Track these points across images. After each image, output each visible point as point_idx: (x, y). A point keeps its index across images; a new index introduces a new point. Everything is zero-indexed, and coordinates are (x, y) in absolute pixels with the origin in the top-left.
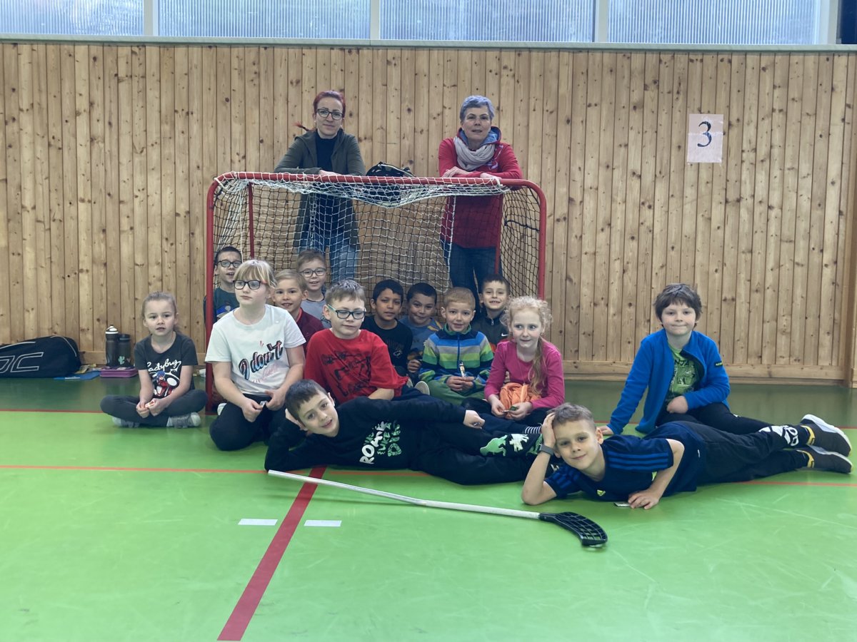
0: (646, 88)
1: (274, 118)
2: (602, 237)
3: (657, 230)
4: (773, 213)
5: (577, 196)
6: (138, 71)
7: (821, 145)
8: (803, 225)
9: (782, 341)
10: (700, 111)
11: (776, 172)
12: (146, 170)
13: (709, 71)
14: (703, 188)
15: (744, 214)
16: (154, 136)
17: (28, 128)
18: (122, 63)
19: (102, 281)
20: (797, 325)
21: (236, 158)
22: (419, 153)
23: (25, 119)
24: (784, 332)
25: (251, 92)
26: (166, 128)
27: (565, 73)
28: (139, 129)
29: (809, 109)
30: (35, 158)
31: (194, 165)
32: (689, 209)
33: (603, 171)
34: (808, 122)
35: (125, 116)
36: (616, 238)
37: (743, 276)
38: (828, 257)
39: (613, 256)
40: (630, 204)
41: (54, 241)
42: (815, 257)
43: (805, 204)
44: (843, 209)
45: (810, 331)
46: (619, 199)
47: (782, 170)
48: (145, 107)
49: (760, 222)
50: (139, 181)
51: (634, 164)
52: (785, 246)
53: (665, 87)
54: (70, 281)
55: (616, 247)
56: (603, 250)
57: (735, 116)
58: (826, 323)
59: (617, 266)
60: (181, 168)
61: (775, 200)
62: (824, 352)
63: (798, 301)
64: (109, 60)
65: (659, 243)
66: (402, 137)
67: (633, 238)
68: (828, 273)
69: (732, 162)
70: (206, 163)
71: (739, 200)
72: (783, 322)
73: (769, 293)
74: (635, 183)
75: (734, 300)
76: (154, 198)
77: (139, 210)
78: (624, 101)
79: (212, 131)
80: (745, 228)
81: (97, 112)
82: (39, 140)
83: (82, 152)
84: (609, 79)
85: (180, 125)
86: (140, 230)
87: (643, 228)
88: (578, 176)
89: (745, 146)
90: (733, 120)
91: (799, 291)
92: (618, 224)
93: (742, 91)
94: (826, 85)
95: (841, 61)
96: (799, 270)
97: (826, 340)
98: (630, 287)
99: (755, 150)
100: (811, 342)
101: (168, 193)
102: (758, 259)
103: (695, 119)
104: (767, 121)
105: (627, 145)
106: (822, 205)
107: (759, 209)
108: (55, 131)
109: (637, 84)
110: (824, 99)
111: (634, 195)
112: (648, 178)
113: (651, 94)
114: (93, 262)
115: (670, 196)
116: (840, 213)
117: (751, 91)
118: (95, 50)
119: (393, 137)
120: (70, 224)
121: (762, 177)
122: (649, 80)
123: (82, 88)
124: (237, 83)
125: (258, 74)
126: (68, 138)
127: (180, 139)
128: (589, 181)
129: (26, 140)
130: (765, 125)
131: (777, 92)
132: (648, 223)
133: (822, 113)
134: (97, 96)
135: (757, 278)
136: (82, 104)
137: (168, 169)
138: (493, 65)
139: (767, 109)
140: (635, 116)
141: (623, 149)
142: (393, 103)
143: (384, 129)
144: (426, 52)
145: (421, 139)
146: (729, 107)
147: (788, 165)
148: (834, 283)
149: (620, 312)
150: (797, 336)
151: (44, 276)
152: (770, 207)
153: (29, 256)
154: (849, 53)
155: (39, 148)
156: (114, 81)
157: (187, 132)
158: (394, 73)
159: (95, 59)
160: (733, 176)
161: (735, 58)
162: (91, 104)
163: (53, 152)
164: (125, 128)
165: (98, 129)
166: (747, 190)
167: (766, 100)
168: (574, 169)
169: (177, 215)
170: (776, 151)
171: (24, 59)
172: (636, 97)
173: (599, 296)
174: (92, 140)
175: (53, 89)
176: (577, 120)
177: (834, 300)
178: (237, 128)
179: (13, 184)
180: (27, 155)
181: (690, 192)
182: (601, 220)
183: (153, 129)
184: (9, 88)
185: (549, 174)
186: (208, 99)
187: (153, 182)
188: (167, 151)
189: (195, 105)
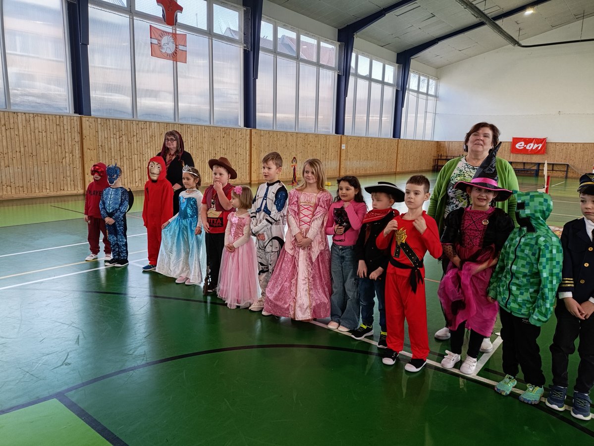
6: (145, 127)
12: (148, 148)
16: (149, 141)
17: (124, 139)
18: (142, 125)
23: (124, 137)
26: (151, 139)
28: (146, 139)
35: (143, 137)
50: (146, 150)
54: (134, 172)
64: (140, 125)
81: (138, 136)
82: (126, 141)
83: (135, 145)
84: (220, 132)
107: (239, 155)
108: (129, 139)
109: (223, 133)
114: (138, 167)
118: (137, 122)
119: (189, 142)
120: (133, 159)
121: (239, 149)
122: (225, 133)
123: (135, 130)
126: (132, 141)
127: (154, 142)
129: (124, 141)
133: (246, 139)
134: (138, 132)
136: (135, 134)
137: (152, 148)
140: (223, 139)
142: (189, 135)
144: (193, 126)
147: (242, 147)
151: (128, 171)
152: (241, 154)
154: (246, 129)
158: (189, 129)
163: (129, 144)
166: (238, 151)
170: (241, 145)
171: (123, 124)
172: (223, 136)
174: (137, 141)
175: (129, 130)
179: (122, 150)
180: (124, 145)
183: (149, 139)
184: (120, 130)
185: (212, 149)
186: (158, 133)
187: (149, 150)
188: (152, 144)
189: (156, 134)
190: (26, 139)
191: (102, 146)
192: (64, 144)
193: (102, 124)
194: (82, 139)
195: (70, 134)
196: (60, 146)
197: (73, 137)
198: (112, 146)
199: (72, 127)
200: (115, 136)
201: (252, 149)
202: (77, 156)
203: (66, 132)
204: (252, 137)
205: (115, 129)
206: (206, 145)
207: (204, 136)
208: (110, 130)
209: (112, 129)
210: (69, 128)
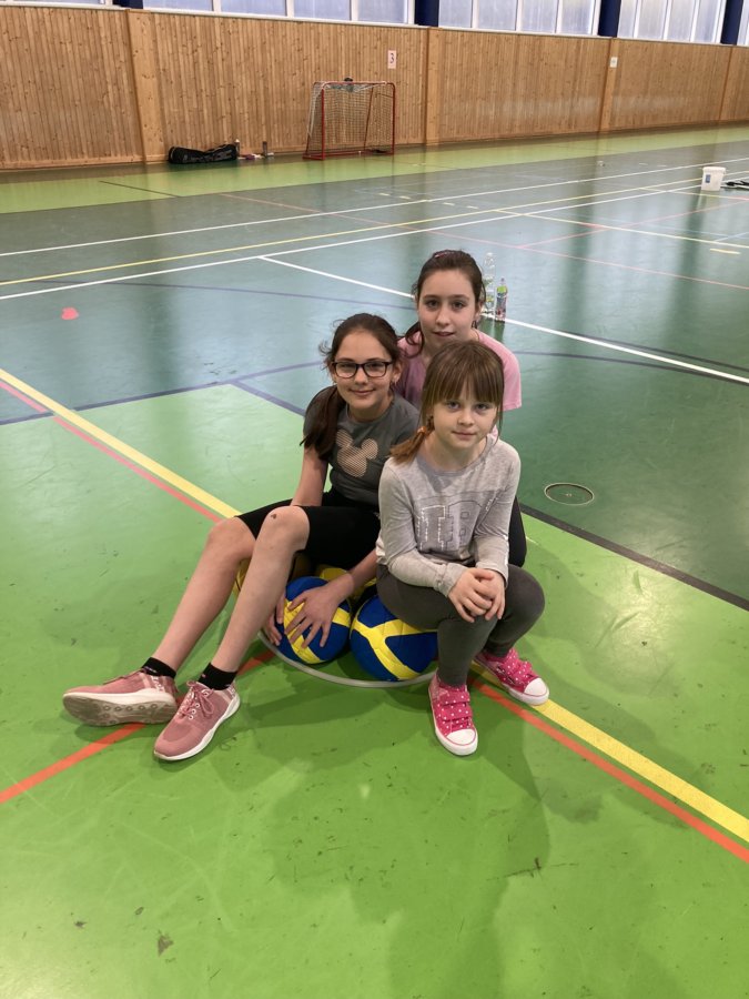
0: (378, 40)
1: (279, 51)
6: (236, 30)
7: (418, 62)
8: (414, 91)
9: (410, 131)
10: (391, 49)
11: (408, 72)
13: (393, 34)
15: (401, 87)
16: (243, 59)
17: (201, 55)
18: (230, 26)
19: (230, 121)
21: (269, 68)
23: (200, 50)
24: (411, 128)
25: (272, 39)
26: (246, 55)
27: (358, 34)
28: (238, 55)
29: (415, 49)
30: (204, 67)
31: (256, 71)
33: (368, 72)
34: (415, 54)
35: (233, 49)
37: (401, 109)
38: (420, 102)
41: (213, 104)
42: (417, 101)
43: (415, 84)
45: (416, 127)
48: (239, 45)
49: (405, 90)
50: (239, 77)
51: (376, 70)
52: (410, 98)
53: (382, 40)
54: (220, 122)
58: (419, 125)
60: (252, 72)
61: (408, 82)
64: (226, 24)
66: (316, 58)
69: (399, 68)
70: (260, 69)
72: (410, 125)
73: (407, 115)
74: (376, 76)
75: (399, 117)
76: (244, 86)
77: (240, 90)
78: (372, 46)
79: (260, 56)
80: (402, 92)
81: (224, 47)
82: (205, 59)
83: (220, 66)
84: (369, 36)
85: (251, 53)
86: (241, 99)
89: (401, 62)
90: (398, 53)
91: (414, 114)
93: (400, 42)
94: (419, 40)
95: (422, 32)
96: (414, 106)
99: (404, 64)
100: (416, 131)
101: (249, 82)
102: (405, 104)
103: (390, 52)
104: (406, 53)
106: (419, 83)
108: (210, 56)
109: (375, 38)
110: (419, 46)
113: (379, 43)
114: (227, 113)
116: (423, 86)
119: (313, 58)
120: (218, 97)
121: (405, 74)
122: (378, 37)
123: (218, 37)
124: (267, 36)
125: (273, 32)
126: (215, 60)
127: (251, 60)
129: (201, 60)
131: (408, 42)
133: (418, 51)
135: (404, 110)
136: (219, 45)
138: (339, 31)
139: (406, 49)
140: (375, 51)
141: (373, 64)
142: (313, 45)
143: (311, 55)
144: (321, 25)
145: (321, 59)
146: (397, 48)
147: (411, 69)
148: (421, 110)
152: (407, 85)
153: (205, 111)
154: (424, 29)
155: (205, 64)
156: (228, 35)
157: (253, 56)
158: (312, 33)
159: (221, 24)
160: (398, 73)
161: (399, 30)
162: (222, 44)
163: (210, 65)
164: (233, 54)
165: (225, 55)
166: (402, 78)
167: (405, 45)
168: (361, 71)
170: (408, 64)
171: (198, 23)
172: (375, 44)
174: (223, 60)
175: (208, 37)
176: (361, 52)
178: (268, 55)
179: (198, 78)
180: (201, 67)
183: (242, 55)
184: (193, 36)
186: (259, 42)
187: (244, 78)
188: (247, 65)
189: (255, 45)
190: (41, 57)
191: (164, 70)
192: (103, 67)
193: (163, 26)
194: (131, 56)
195: (110, 46)
196: (98, 70)
197: (116, 53)
198: (182, 68)
199: (114, 31)
200: (185, 49)
201: (430, 72)
202: (127, 91)
203: (103, 43)
205: (184, 36)
207: (339, 45)
208: (176, 36)
209: (179, 36)
210: (109, 34)
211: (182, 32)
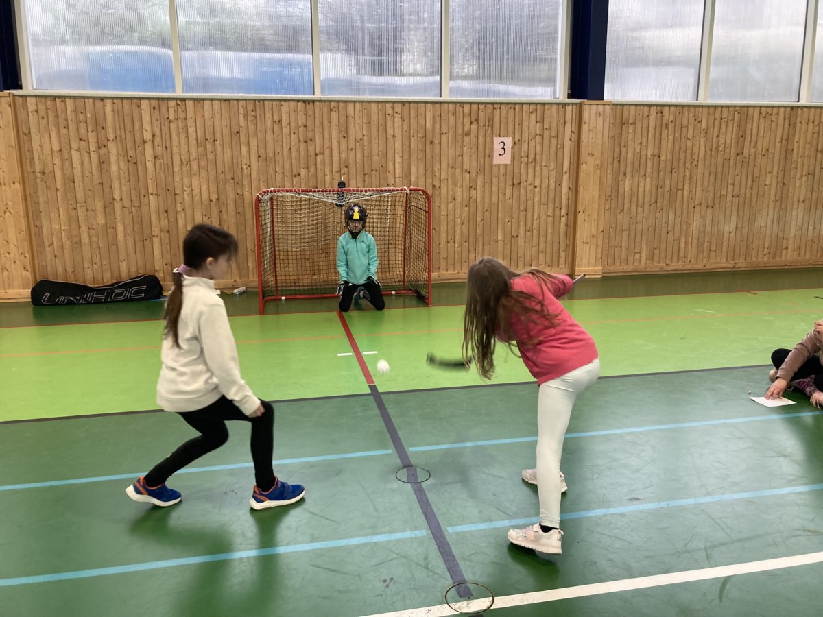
0: (471, 123)
1: (266, 143)
2: (451, 205)
3: (478, 201)
4: (537, 190)
5: (437, 185)
6: (182, 116)
7: (560, 153)
8: (551, 196)
9: (542, 256)
10: (499, 136)
11: (538, 168)
12: (190, 175)
13: (504, 114)
14: (501, 178)
15: (522, 191)
16: (194, 155)
17: (114, 151)
18: (171, 110)
19: (167, 241)
20: (549, 247)
21: (245, 167)
22: (350, 162)
23: (111, 146)
24: (542, 252)
25: (252, 127)
26: (201, 149)
27: (429, 116)
28: (184, 151)
29: (553, 134)
30: (119, 168)
31: (219, 171)
32: (495, 189)
33: (450, 170)
34: (554, 141)
35: (175, 143)
36: (458, 205)
37: (522, 224)
38: (563, 212)
39: (457, 216)
40: (464, 188)
41: (135, 219)
42: (557, 211)
43: (552, 185)
44: (571, 186)
45: (555, 250)
46: (459, 185)
47: (541, 166)
48: (187, 137)
49: (530, 195)
50: (186, 181)
51: (466, 166)
52: (542, 206)
53: (481, 123)
54: (147, 243)
55: (458, 211)
56: (451, 213)
57: (517, 137)
58: (563, 247)
59: (459, 221)
60: (212, 173)
61: (537, 183)
62: (562, 261)
63: (549, 235)
64: (163, 109)
65: (480, 207)
66: (340, 153)
67: (466, 206)
68: (563, 219)
69: (516, 163)
70: (227, 170)
71: (519, 184)
72: (542, 246)
73: (535, 231)
74: (467, 175)
75: (517, 236)
76: (196, 192)
77: (187, 198)
78: (460, 131)
79: (229, 151)
80: (523, 198)
81: (157, 140)
82: (121, 157)
83: (150, 165)
84: (452, 119)
85: (209, 147)
86: (189, 211)
87: (471, 200)
88: (437, 174)
89: (523, 154)
90: (516, 141)
91: (550, 230)
92: (459, 198)
93: (521, 124)
94: (562, 120)
95: (569, 108)
96: (549, 219)
97: (563, 254)
98: (465, 231)
99: (528, 156)
100: (555, 256)
101: (204, 188)
102: (529, 215)
103: (497, 140)
104: (533, 141)
105: (462, 156)
106: (561, 185)
107: (530, 188)
108: (131, 153)
109: (467, 121)
110: (561, 129)
111: (467, 183)
112: (474, 174)
113: (474, 127)
114: (161, 230)
115: (485, 183)
116: (569, 188)
117: (525, 124)
118: (154, 103)
119: (335, 152)
120: (145, 208)
121: (531, 171)
122: (473, 119)
123: (147, 126)
124: (242, 123)
125: (255, 117)
126: (140, 157)
127: (210, 156)
128: (443, 176)
129: (113, 158)
130: (532, 143)
131: (538, 124)
132: (474, 198)
133: (560, 136)
134: (157, 131)
135: (529, 225)
136: (147, 136)
137: (204, 174)
138: (390, 111)
139: (533, 134)
140: (466, 139)
141: (460, 158)
142: (335, 134)
143: (330, 148)
144: (352, 104)
145: (352, 154)
146: (514, 133)
147: (544, 164)
148: (567, 225)
149: (461, 245)
150: (549, 253)
151: (130, 240)
152: (535, 187)
153: (120, 228)
154: (573, 104)
155: (122, 164)
156: (167, 122)
157: (214, 151)
158: (334, 115)
159: (154, 108)
160: (516, 171)
161: (517, 107)
162: (153, 136)
163: (131, 166)
164: (175, 150)
165: (159, 150)
166: (523, 177)
167: (532, 129)
168: (436, 169)
169: (211, 201)
170: (538, 157)
171: (109, 109)
172: (466, 128)
173: (450, 238)
174: (155, 158)
175: (129, 127)
176: (436, 141)
177: (566, 234)
178: (244, 149)
179: (106, 185)
180: (114, 168)
181: (495, 180)
182: (450, 197)
183: (193, 150)
184: (100, 127)
185: (422, 172)
186: (226, 131)
187: (195, 182)
188: (203, 163)
189: (218, 136)
191: (43, 173)
193: (42, 113)
198: (78, 171)
200: (83, 143)
201: (583, 167)
204: (585, 128)
205: (82, 125)
206: (398, 160)
207: (390, 132)
208: (66, 127)
209: (72, 127)
211: (78, 122)
